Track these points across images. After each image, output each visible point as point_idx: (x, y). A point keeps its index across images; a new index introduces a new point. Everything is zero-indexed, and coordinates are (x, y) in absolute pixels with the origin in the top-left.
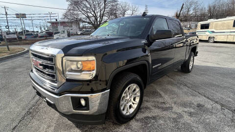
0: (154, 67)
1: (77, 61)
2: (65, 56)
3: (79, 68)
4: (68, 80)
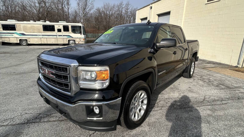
0: (159, 74)
1: (91, 71)
2: (79, 66)
3: (92, 77)
4: (81, 89)
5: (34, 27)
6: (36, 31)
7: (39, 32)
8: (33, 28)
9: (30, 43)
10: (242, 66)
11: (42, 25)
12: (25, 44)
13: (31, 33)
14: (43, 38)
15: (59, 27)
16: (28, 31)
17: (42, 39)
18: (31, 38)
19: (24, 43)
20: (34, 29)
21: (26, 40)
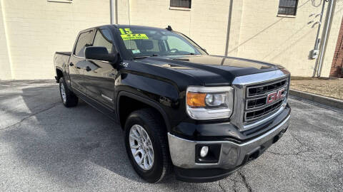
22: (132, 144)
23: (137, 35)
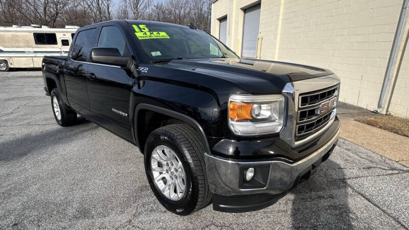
5: (17, 36)
6: (21, 44)
7: (29, 47)
8: (15, 40)
9: (12, 67)
10: (387, 111)
11: (32, 34)
12: (5, 69)
13: (13, 47)
14: (36, 57)
15: (64, 36)
16: (7, 44)
17: (34, 58)
18: (13, 58)
19: (3, 67)
20: (18, 41)
21: (6, 62)
22: (154, 165)
23: (155, 33)
